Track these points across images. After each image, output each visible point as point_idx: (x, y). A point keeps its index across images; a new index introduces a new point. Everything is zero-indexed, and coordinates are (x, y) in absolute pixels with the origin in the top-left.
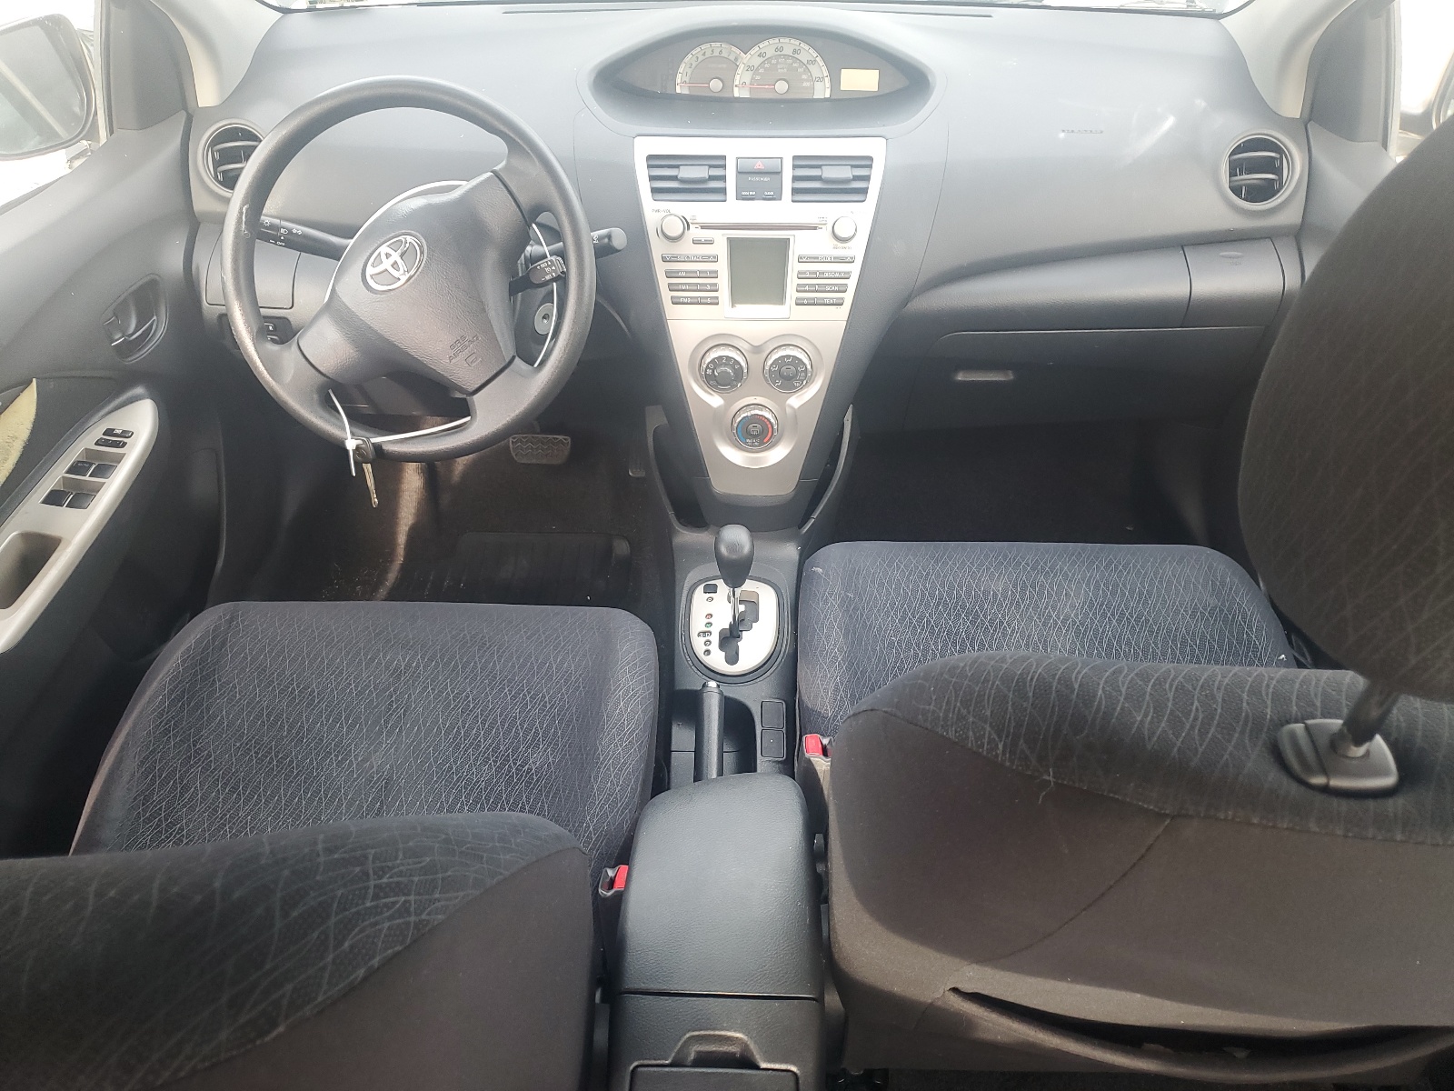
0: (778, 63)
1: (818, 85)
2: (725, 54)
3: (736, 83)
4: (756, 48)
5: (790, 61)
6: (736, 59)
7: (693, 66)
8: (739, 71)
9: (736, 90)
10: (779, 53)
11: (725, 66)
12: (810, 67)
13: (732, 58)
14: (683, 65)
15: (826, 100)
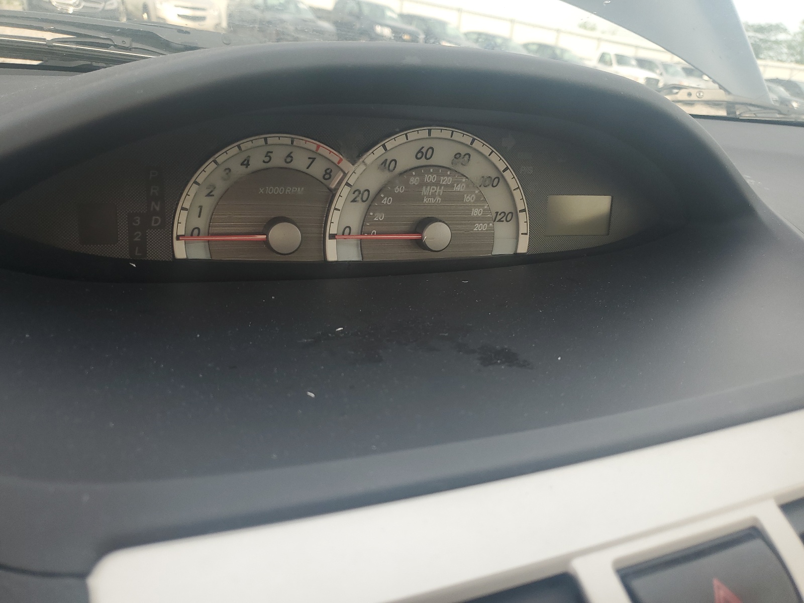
0: (422, 184)
1: (503, 231)
2: (300, 162)
3: (333, 229)
4: (378, 151)
5: (446, 180)
6: (328, 174)
7: (217, 193)
8: (339, 202)
9: (331, 245)
10: (423, 162)
11: (299, 190)
12: (489, 192)
13: (317, 170)
14: (191, 190)
15: (516, 259)
